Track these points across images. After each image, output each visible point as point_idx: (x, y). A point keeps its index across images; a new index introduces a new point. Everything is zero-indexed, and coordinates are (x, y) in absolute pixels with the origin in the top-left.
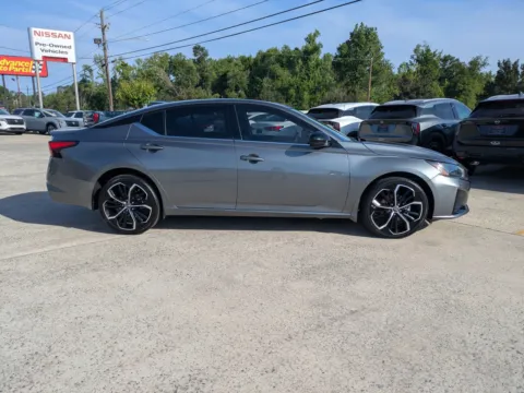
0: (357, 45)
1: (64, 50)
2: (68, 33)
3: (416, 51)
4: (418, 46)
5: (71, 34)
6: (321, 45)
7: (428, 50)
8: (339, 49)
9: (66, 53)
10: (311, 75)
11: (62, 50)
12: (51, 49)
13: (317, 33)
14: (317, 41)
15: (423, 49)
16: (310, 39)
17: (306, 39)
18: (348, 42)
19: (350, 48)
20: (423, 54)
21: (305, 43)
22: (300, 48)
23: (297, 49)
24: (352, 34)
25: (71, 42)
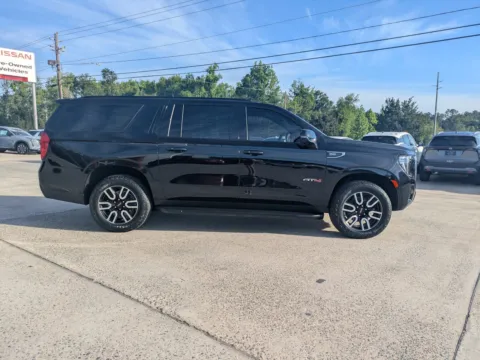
0: (257, 78)
1: (25, 69)
2: (29, 54)
3: (293, 85)
4: (295, 82)
5: (32, 55)
6: (220, 77)
7: (302, 86)
9: (26, 72)
11: (21, 69)
12: (11, 68)
13: (215, 67)
14: (217, 73)
15: (298, 84)
16: (211, 71)
20: (298, 89)
25: (32, 63)
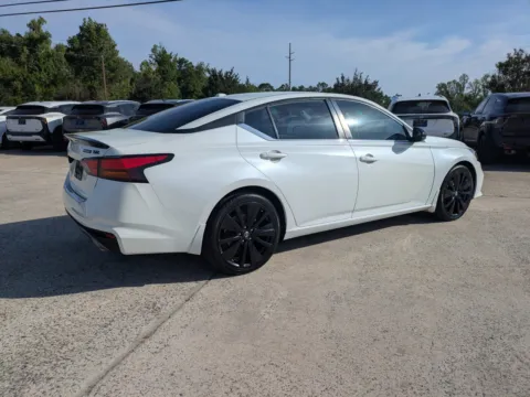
0: (88, 40)
3: (153, 51)
4: (155, 46)
7: (165, 52)
8: (71, 41)
10: (43, 67)
13: (41, 21)
14: (44, 28)
15: (159, 50)
16: (34, 26)
17: (29, 25)
18: (79, 35)
19: (81, 42)
20: (160, 55)
21: (28, 30)
22: (23, 35)
23: (18, 35)
24: (81, 28)
